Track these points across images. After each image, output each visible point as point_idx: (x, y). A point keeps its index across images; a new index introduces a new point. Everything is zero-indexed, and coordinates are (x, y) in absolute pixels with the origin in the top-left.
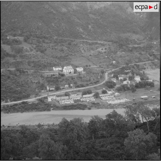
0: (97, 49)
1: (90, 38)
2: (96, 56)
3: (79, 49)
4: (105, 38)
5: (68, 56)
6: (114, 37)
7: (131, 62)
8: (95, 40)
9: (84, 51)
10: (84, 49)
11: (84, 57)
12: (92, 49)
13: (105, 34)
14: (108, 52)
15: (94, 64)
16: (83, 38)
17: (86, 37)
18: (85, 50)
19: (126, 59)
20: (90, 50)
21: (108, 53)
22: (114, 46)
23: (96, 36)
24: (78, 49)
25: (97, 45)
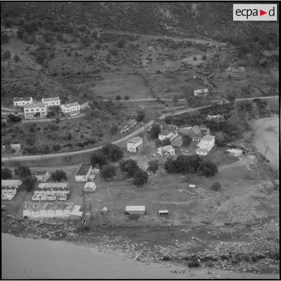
0: (183, 57)
1: (182, 33)
2: (170, 75)
3: (141, 56)
4: (218, 32)
5: (99, 71)
6: (241, 30)
7: (248, 93)
8: (192, 37)
9: (148, 61)
10: (152, 57)
11: (139, 75)
12: (171, 58)
13: (224, 23)
14: (209, 65)
15: (152, 92)
16: (164, 32)
17: (172, 30)
18: (151, 60)
19: (240, 84)
20: (163, 60)
21: (206, 68)
22: (229, 52)
23: (200, 28)
24: (137, 55)
25: (189, 49)
